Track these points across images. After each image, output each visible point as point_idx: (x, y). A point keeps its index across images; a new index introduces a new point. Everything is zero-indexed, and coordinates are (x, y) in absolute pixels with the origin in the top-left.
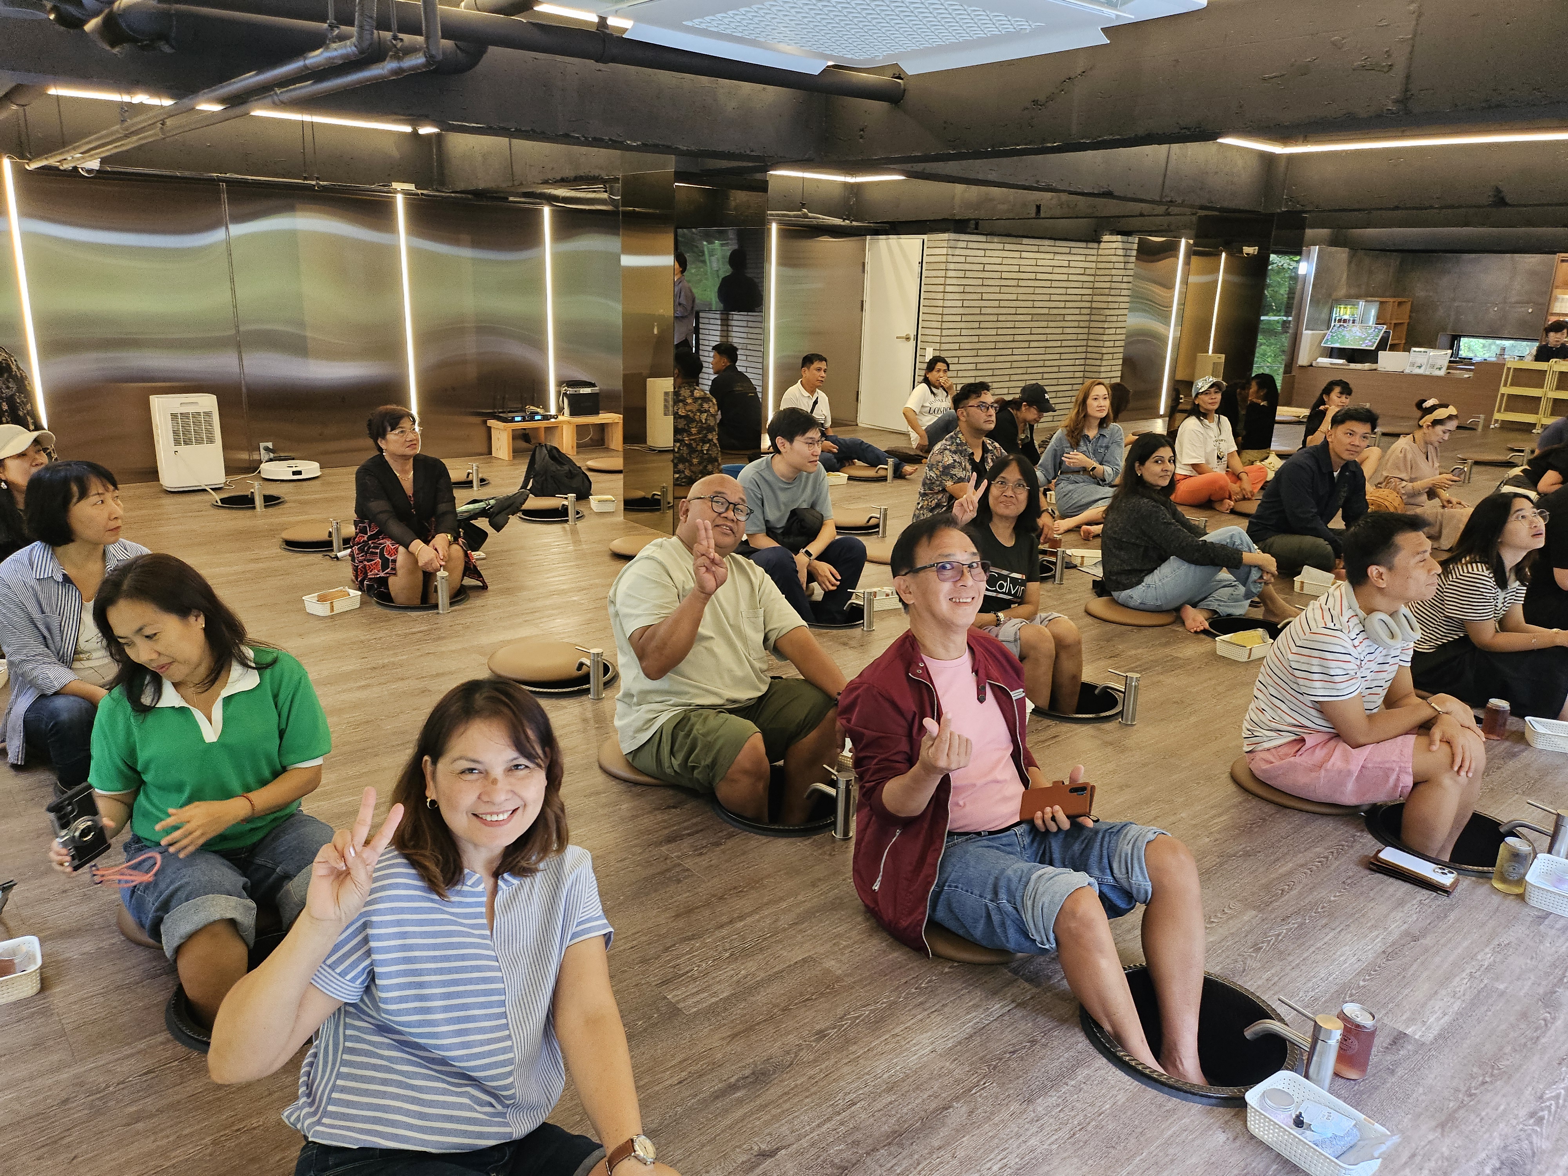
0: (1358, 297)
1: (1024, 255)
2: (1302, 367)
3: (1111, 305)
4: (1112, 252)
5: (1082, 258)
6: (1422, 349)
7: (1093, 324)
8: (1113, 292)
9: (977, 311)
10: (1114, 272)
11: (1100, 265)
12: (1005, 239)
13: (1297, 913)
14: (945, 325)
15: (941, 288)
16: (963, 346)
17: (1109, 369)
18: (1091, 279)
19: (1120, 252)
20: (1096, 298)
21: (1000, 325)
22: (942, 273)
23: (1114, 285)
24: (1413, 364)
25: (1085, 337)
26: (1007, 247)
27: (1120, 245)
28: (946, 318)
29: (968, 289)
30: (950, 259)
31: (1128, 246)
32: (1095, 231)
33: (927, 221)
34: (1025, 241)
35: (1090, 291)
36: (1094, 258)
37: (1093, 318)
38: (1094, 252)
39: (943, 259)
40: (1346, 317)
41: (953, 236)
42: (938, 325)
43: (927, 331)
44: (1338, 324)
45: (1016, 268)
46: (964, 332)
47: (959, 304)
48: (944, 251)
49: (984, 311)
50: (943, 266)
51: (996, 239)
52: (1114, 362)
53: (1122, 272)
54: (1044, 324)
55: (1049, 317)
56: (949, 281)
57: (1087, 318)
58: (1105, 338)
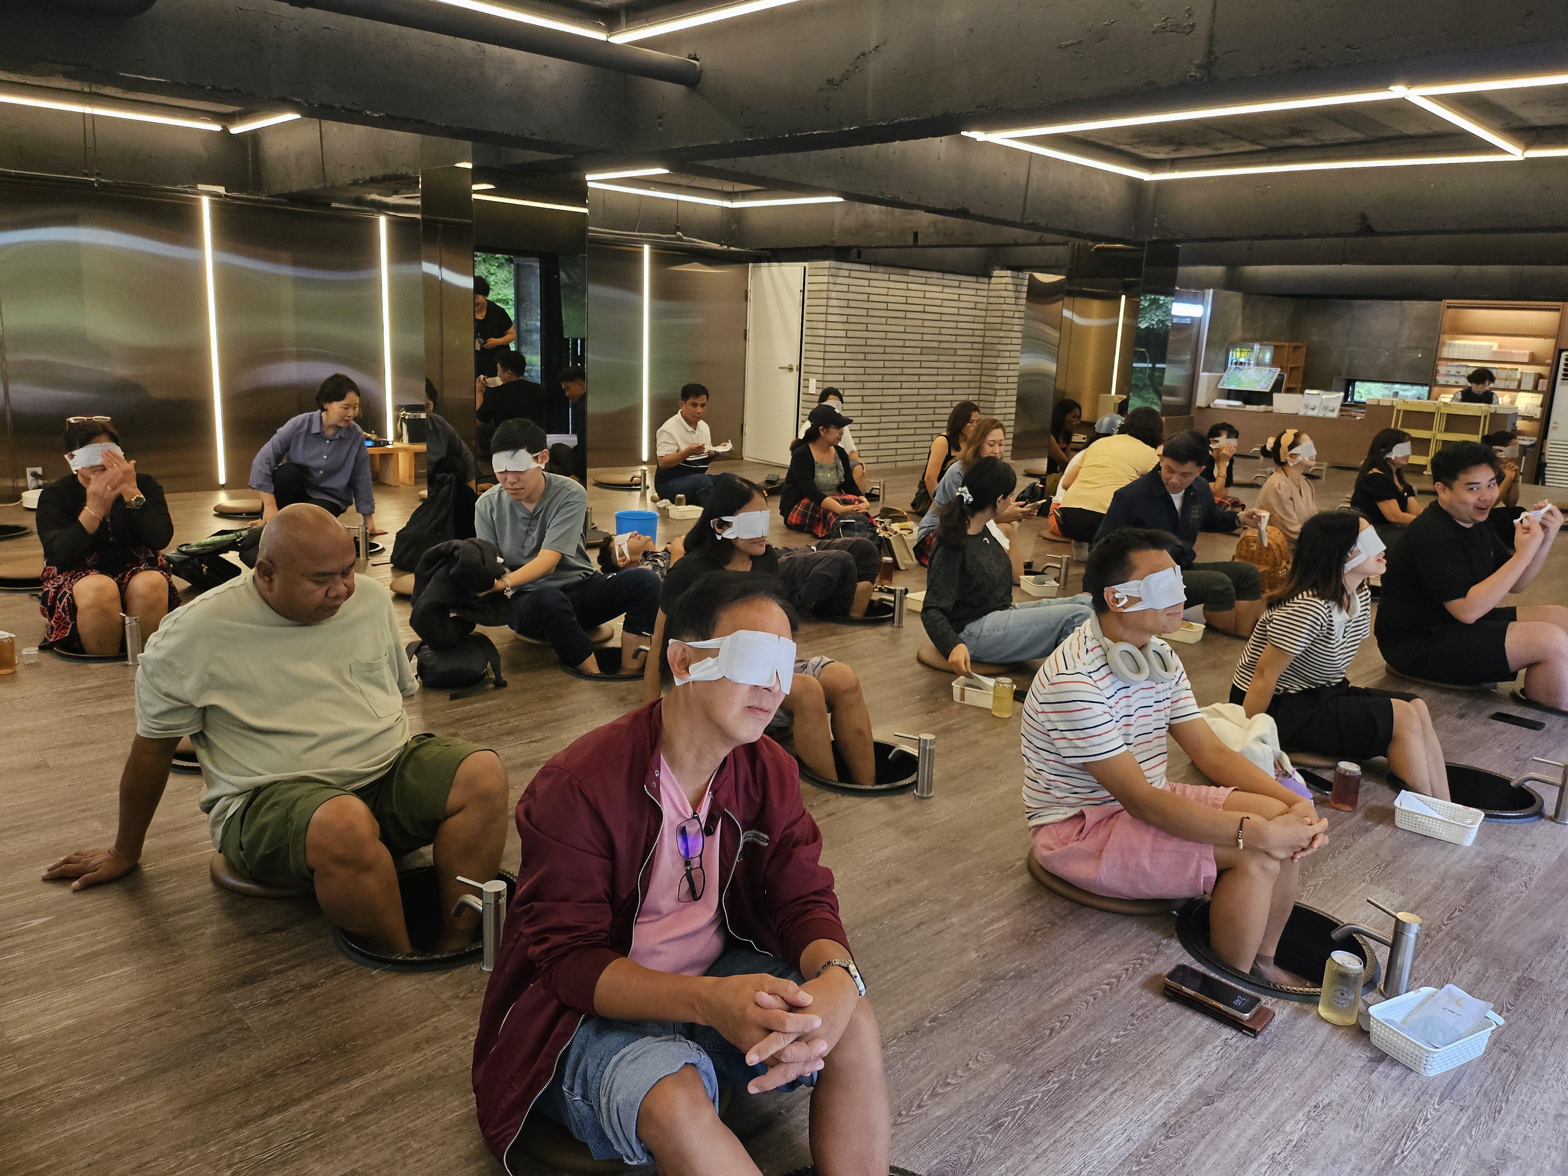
0: (1254, 340)
1: (911, 286)
2: (1200, 408)
3: (1004, 341)
4: (1003, 287)
5: (973, 292)
6: (1315, 392)
7: (986, 360)
8: (1004, 327)
9: (863, 342)
10: (1004, 307)
11: (991, 300)
12: (890, 269)
13: (1062, 1065)
14: (828, 356)
15: (823, 317)
16: (848, 378)
17: (1003, 405)
18: (983, 313)
19: (1011, 287)
20: (988, 333)
21: (887, 357)
22: (824, 302)
23: (1005, 320)
24: (1306, 407)
25: (978, 372)
26: (893, 277)
27: (1010, 280)
28: (828, 348)
29: (851, 319)
30: (832, 287)
31: (1019, 281)
32: (985, 265)
33: (808, 248)
34: (912, 272)
35: (981, 326)
36: (985, 293)
37: (986, 353)
38: (986, 286)
39: (825, 287)
40: (1242, 360)
41: (834, 264)
42: (821, 355)
43: (810, 362)
44: (1234, 366)
45: (903, 300)
46: (848, 363)
47: (843, 334)
48: (825, 279)
49: (870, 342)
50: (824, 295)
51: (880, 269)
52: (1008, 398)
53: (1013, 307)
54: (935, 358)
55: (939, 351)
56: (830, 310)
57: (980, 353)
58: (999, 373)
